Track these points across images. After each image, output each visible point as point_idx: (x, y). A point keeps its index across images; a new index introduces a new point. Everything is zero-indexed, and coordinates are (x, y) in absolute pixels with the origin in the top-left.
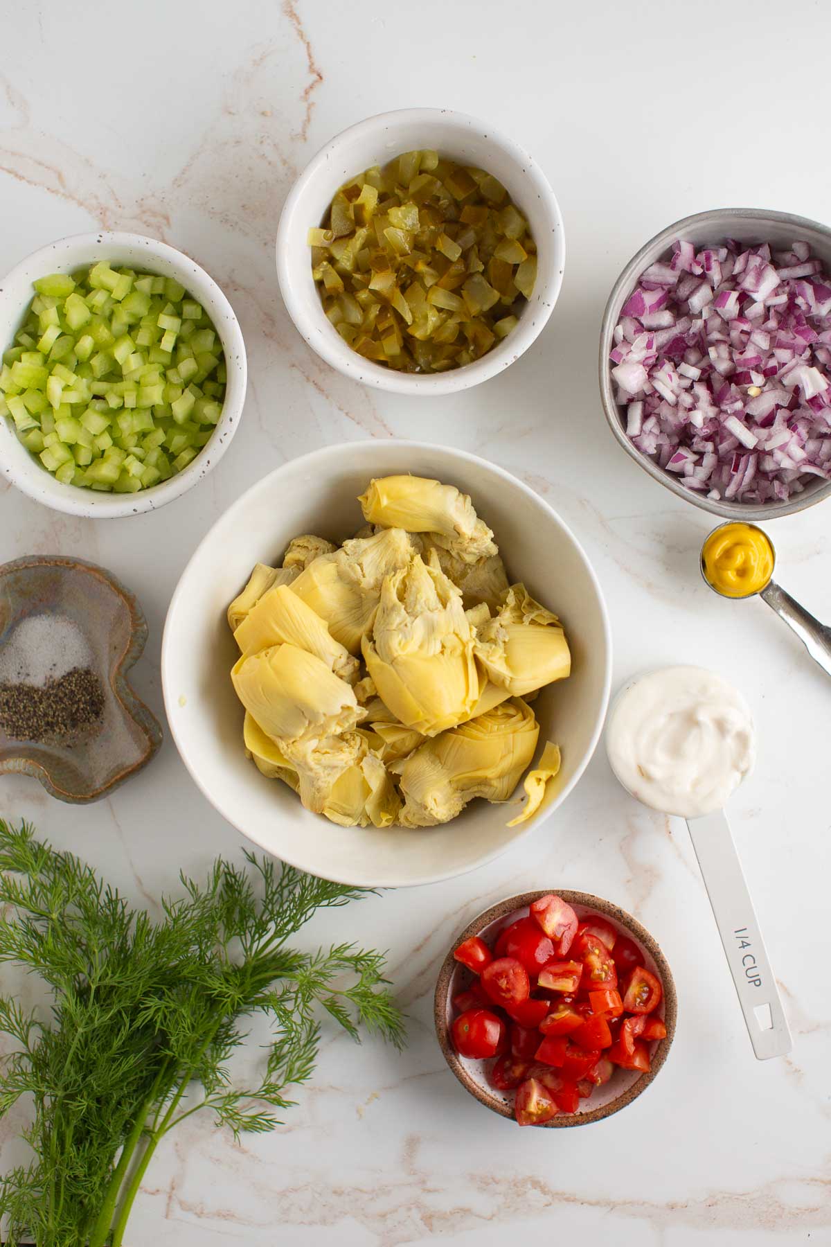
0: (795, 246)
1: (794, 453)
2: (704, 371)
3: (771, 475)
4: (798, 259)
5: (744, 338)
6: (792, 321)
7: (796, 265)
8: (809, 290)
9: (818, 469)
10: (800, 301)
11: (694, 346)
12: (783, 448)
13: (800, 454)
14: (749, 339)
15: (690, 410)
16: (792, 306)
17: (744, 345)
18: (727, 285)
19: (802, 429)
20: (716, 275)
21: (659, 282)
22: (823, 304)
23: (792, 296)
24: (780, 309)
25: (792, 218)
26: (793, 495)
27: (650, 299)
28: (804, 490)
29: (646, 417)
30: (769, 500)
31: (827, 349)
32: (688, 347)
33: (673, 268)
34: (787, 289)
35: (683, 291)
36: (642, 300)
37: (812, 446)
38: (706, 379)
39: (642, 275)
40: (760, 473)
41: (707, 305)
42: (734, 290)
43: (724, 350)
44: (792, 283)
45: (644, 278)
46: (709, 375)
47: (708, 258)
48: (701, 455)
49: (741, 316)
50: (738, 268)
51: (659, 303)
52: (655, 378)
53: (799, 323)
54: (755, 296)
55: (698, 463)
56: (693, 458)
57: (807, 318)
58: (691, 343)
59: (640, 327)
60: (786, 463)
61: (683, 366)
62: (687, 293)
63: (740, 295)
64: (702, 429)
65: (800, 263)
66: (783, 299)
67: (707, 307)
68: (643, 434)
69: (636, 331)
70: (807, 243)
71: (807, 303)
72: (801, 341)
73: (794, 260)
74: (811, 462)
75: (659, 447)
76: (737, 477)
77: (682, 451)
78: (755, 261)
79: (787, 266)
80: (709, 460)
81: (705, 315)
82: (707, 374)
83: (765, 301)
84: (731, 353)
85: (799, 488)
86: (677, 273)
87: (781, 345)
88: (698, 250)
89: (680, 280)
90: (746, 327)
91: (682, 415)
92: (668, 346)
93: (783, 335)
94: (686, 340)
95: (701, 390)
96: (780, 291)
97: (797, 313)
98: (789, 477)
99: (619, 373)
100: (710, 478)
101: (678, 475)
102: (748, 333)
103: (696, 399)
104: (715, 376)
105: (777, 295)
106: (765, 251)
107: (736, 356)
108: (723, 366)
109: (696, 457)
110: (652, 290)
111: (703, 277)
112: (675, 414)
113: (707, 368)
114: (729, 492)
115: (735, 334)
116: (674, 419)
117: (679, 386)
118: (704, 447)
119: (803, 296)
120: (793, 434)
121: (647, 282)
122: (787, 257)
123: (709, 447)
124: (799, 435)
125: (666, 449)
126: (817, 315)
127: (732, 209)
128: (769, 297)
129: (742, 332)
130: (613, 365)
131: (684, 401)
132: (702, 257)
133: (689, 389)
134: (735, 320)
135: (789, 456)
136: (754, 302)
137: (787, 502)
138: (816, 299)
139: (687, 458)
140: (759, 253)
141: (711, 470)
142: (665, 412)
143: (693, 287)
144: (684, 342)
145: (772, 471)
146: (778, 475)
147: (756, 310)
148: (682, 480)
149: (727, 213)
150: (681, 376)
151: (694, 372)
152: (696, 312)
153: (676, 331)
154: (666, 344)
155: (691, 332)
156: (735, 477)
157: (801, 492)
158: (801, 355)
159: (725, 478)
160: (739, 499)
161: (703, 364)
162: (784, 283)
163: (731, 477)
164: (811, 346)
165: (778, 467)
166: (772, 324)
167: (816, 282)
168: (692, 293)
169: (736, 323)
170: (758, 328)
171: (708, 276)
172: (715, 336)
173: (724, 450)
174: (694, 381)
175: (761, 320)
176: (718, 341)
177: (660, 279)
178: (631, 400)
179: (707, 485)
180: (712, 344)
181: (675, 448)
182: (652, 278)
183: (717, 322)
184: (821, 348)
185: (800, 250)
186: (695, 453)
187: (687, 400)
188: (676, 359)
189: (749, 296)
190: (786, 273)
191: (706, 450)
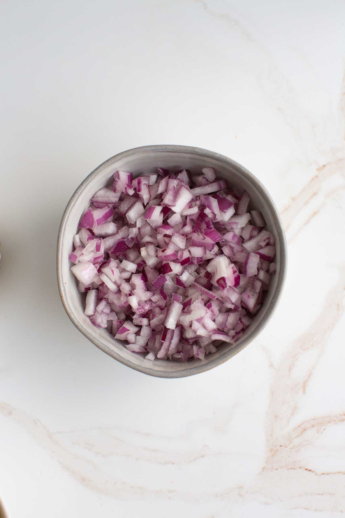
0: (204, 171)
1: (207, 325)
2: (139, 265)
3: (191, 341)
4: (207, 180)
5: (167, 240)
6: (204, 226)
7: (205, 185)
8: (214, 203)
9: (225, 336)
10: (207, 211)
11: (133, 247)
12: (199, 320)
13: (212, 325)
14: (170, 240)
15: (130, 295)
16: (202, 215)
17: (167, 244)
18: (155, 201)
19: (215, 307)
20: (145, 194)
21: (105, 201)
22: (225, 212)
23: (202, 208)
24: (194, 218)
25: (196, 150)
26: (208, 355)
27: (98, 214)
28: (217, 352)
29: (99, 300)
30: (191, 359)
31: (230, 246)
32: (129, 248)
33: (115, 191)
34: (198, 203)
35: (123, 207)
36: (92, 215)
37: (220, 318)
38: (141, 270)
39: (93, 197)
40: (183, 339)
41: (140, 217)
42: (159, 205)
43: (151, 249)
44: (202, 198)
45: (94, 199)
46: (143, 268)
47: (139, 183)
48: (140, 327)
49: (165, 223)
50: (161, 189)
51: (106, 217)
52: (102, 273)
53: (208, 227)
54: (173, 209)
55: (138, 333)
56: (134, 329)
57: (214, 224)
58: (131, 245)
59: (91, 236)
60: (201, 332)
61: (124, 262)
62: (126, 209)
63: (164, 208)
64: (138, 309)
65: (209, 183)
66: (195, 210)
67: (140, 219)
68: (96, 313)
69: (89, 239)
70: (213, 168)
71: (213, 213)
72: (209, 240)
73: (204, 181)
74: (220, 331)
75: (110, 322)
76: (166, 344)
77: (127, 325)
78: (174, 183)
79: (200, 185)
80: (145, 332)
81: (139, 225)
82: (142, 268)
83: (182, 212)
84: (156, 251)
85: (213, 349)
86: (118, 194)
87: (195, 244)
88: (132, 177)
89: (121, 199)
90: (168, 232)
91: (123, 299)
92: (114, 248)
93: (197, 237)
94: (127, 243)
95: (137, 280)
96: (193, 203)
97: (207, 220)
98: (205, 343)
99: (76, 270)
100: (147, 344)
101: (125, 342)
102: (169, 237)
103: (133, 287)
104: (147, 269)
105: (190, 207)
106: (183, 176)
107: (160, 254)
108: (151, 262)
109: (136, 329)
110: (100, 208)
111: (137, 197)
112: (119, 299)
113: (142, 263)
114: (161, 354)
115: (160, 237)
116: (119, 302)
117: (120, 278)
118: (141, 322)
119: (210, 207)
120: (208, 310)
121: (96, 202)
122: (200, 179)
123: (145, 321)
124: (212, 311)
125: (115, 323)
126: (222, 221)
127: (152, 146)
128: (184, 209)
129: (165, 236)
130: (73, 264)
131: (124, 288)
132: (135, 182)
133: (128, 280)
134: (160, 227)
135: (204, 327)
136: (174, 213)
137: (204, 361)
138: (220, 209)
139: (129, 330)
140: (179, 177)
141: (148, 338)
142: (112, 297)
143: (130, 204)
144: (125, 244)
145: (191, 339)
146: (197, 341)
147: (175, 219)
148: (127, 346)
149: (148, 148)
150: (124, 270)
151: (131, 267)
152: (133, 223)
153: (119, 237)
154: (112, 247)
155: (129, 237)
156: (164, 344)
157: (214, 353)
158: (211, 251)
159: (157, 345)
160: (170, 358)
161: (139, 261)
162: (196, 198)
163: (162, 344)
164: (218, 244)
165: (195, 336)
166: (188, 229)
167: (221, 196)
168: (129, 209)
169: (161, 229)
170: (178, 232)
171: (140, 196)
172: (147, 239)
173: (153, 324)
174: (133, 273)
175: (181, 227)
176: (149, 243)
177: (105, 199)
178: (88, 289)
179: (146, 349)
180: (144, 245)
181: (121, 323)
182: (100, 199)
183: (147, 229)
184: (226, 245)
185: (209, 174)
186: (137, 326)
187: (126, 288)
188: (121, 257)
189: (170, 209)
190: (198, 191)
191: (142, 324)
